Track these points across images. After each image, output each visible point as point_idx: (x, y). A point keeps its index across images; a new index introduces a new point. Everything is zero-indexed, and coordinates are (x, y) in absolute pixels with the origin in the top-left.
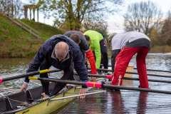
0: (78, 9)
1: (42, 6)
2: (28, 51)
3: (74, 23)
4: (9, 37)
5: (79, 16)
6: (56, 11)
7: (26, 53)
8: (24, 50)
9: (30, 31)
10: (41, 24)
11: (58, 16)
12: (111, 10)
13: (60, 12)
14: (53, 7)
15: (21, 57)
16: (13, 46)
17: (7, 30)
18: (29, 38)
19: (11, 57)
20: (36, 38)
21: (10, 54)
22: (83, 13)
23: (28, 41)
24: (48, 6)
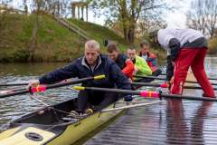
0: (132, 7)
1: (92, 3)
3: (127, 23)
4: (55, 38)
5: (134, 14)
6: (107, 9)
7: (74, 57)
8: (71, 54)
9: (78, 32)
10: (91, 24)
11: (109, 15)
12: (170, 7)
13: (112, 10)
14: (103, 5)
15: (68, 61)
16: (59, 50)
17: (53, 31)
18: (77, 40)
19: (57, 62)
21: (55, 57)
22: (138, 11)
23: (75, 43)
24: (98, 3)
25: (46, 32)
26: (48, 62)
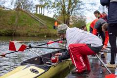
0: (69, 8)
1: (47, 5)
2: (38, 32)
3: (66, 17)
4: (27, 24)
5: (69, 12)
6: (56, 9)
7: (37, 34)
8: (36, 32)
9: (39, 21)
10: (46, 17)
11: (56, 12)
13: (58, 9)
14: (53, 7)
15: (34, 36)
16: (29, 30)
18: (39, 25)
19: (28, 36)
20: (43, 25)
21: (27, 34)
22: (72, 11)
23: (38, 27)
24: (51, 6)
25: (22, 20)
26: (23, 36)
